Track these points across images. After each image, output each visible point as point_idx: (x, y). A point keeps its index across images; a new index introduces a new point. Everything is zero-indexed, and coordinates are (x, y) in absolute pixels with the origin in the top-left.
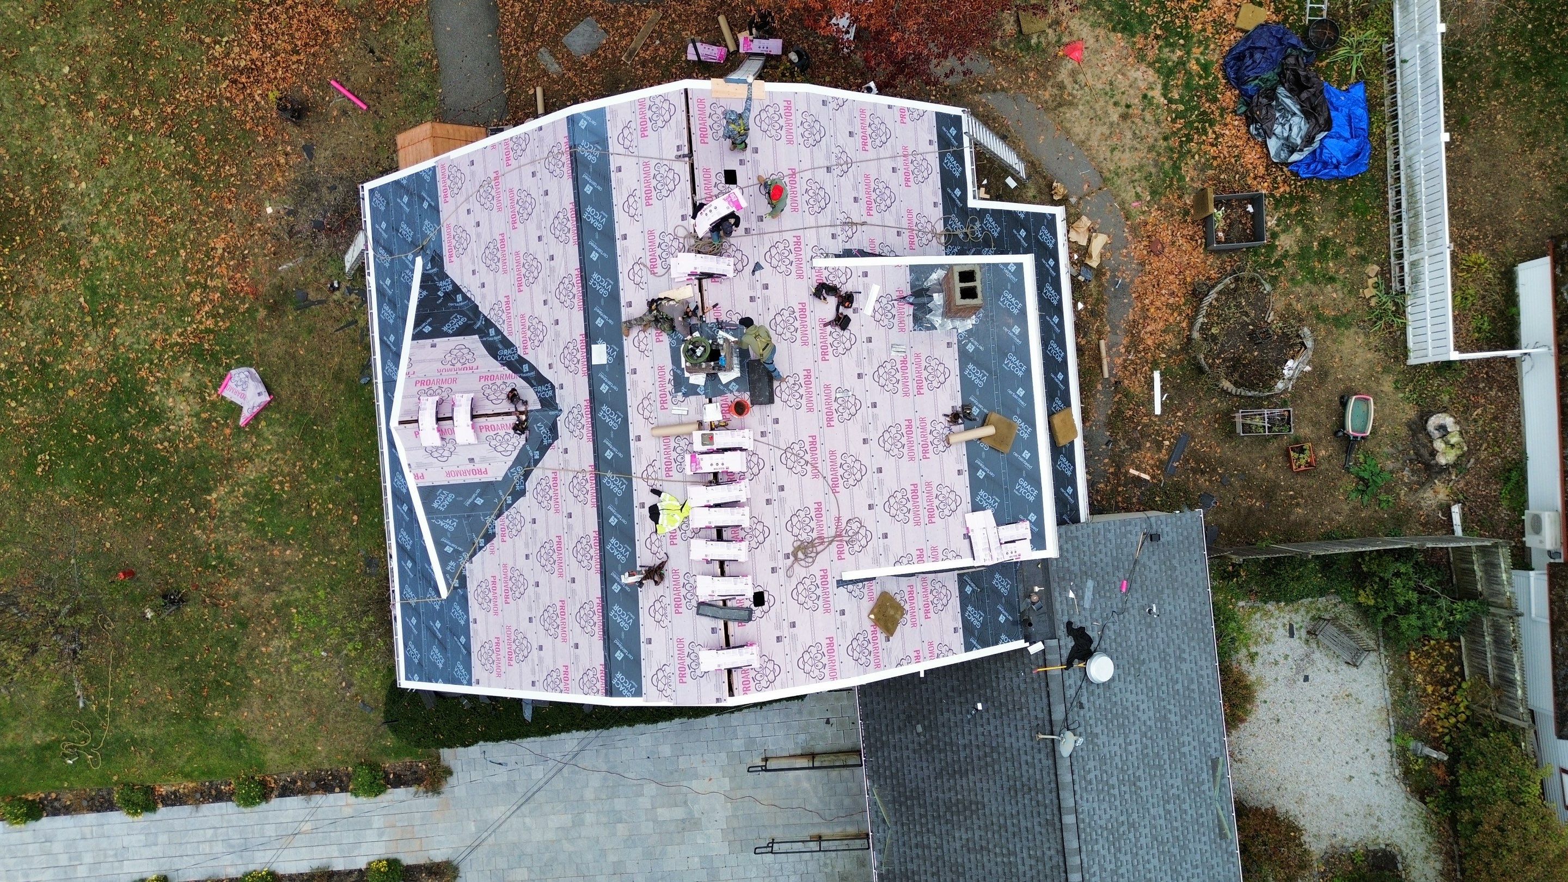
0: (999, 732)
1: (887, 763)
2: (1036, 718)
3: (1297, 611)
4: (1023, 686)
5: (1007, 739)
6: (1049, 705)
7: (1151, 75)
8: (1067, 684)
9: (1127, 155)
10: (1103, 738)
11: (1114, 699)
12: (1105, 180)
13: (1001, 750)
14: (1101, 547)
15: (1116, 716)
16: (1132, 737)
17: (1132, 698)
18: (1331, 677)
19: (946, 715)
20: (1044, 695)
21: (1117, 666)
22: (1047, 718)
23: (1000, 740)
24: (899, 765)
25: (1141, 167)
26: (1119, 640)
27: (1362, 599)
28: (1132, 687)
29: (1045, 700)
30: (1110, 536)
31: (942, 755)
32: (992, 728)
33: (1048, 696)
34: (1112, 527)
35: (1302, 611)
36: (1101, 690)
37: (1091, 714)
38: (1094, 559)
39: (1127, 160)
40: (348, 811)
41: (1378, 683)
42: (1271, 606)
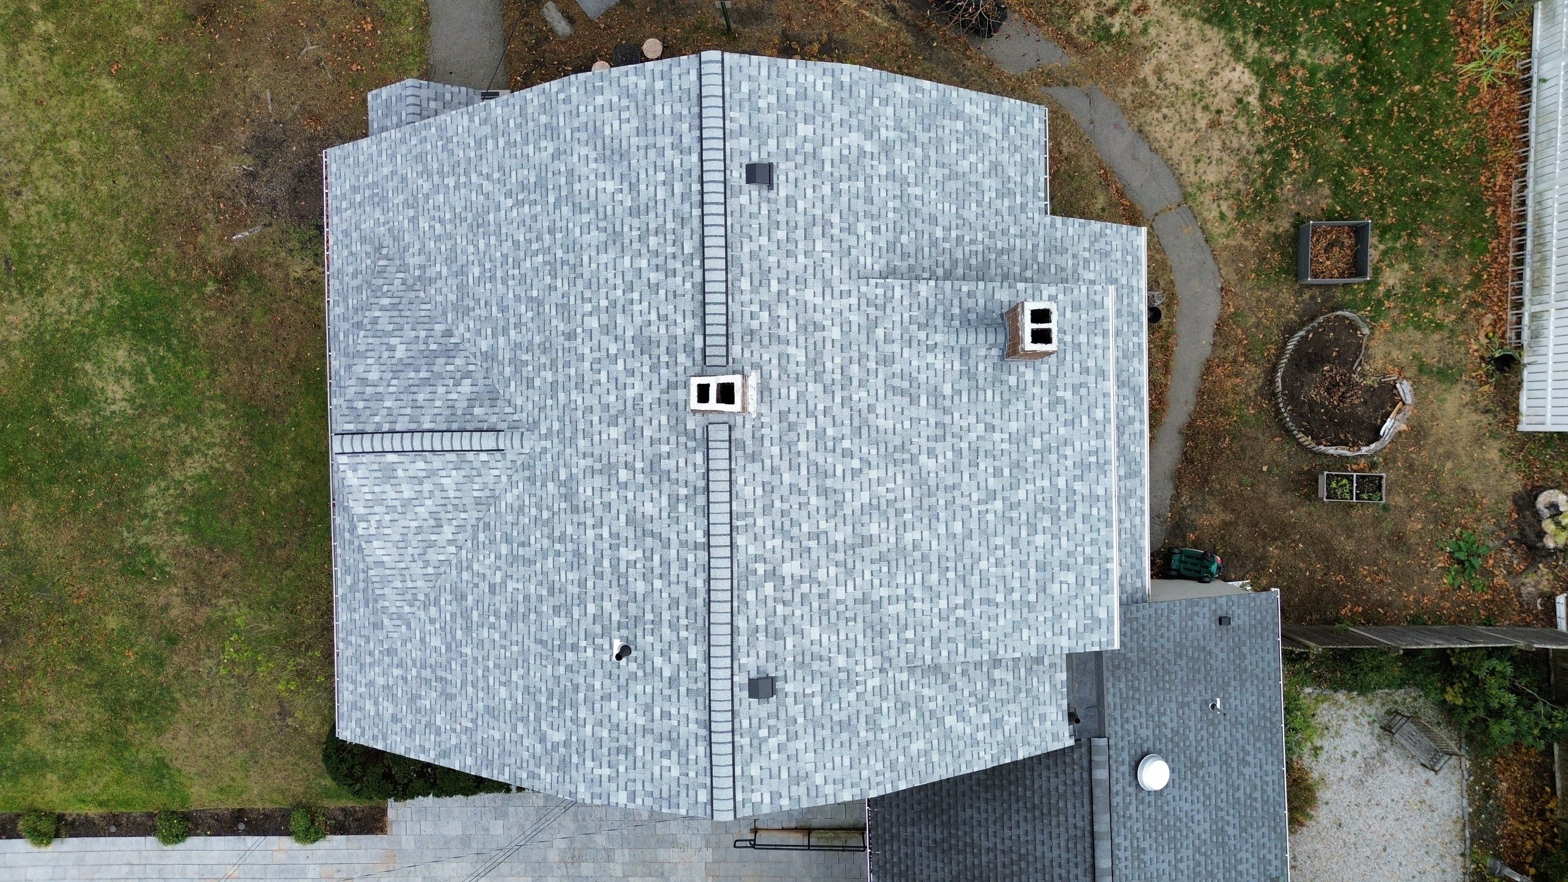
0: (1030, 838)
1: (895, 859)
2: (1075, 827)
3: (1371, 703)
4: (1061, 789)
5: (1039, 847)
6: (1092, 813)
7: (1248, 78)
8: (1114, 790)
9: (1213, 168)
10: (1152, 854)
11: (1166, 808)
12: (1186, 196)
13: (1031, 859)
14: (1163, 630)
15: (1167, 828)
16: (1184, 853)
17: (1187, 807)
18: (1403, 779)
19: (969, 812)
20: (1086, 801)
21: (1172, 771)
22: (1088, 828)
23: (1030, 847)
24: (909, 862)
25: (1227, 182)
26: (1176, 739)
27: (1449, 697)
28: (1187, 794)
29: (1087, 808)
30: (1175, 618)
31: (961, 858)
32: (1022, 832)
33: (1092, 803)
34: (1177, 609)
35: (1377, 703)
36: (1152, 798)
37: (1140, 825)
38: (1154, 645)
39: (1212, 175)
40: (280, 857)
41: (1455, 791)
42: (1341, 696)
